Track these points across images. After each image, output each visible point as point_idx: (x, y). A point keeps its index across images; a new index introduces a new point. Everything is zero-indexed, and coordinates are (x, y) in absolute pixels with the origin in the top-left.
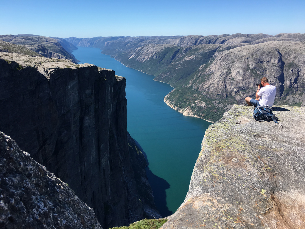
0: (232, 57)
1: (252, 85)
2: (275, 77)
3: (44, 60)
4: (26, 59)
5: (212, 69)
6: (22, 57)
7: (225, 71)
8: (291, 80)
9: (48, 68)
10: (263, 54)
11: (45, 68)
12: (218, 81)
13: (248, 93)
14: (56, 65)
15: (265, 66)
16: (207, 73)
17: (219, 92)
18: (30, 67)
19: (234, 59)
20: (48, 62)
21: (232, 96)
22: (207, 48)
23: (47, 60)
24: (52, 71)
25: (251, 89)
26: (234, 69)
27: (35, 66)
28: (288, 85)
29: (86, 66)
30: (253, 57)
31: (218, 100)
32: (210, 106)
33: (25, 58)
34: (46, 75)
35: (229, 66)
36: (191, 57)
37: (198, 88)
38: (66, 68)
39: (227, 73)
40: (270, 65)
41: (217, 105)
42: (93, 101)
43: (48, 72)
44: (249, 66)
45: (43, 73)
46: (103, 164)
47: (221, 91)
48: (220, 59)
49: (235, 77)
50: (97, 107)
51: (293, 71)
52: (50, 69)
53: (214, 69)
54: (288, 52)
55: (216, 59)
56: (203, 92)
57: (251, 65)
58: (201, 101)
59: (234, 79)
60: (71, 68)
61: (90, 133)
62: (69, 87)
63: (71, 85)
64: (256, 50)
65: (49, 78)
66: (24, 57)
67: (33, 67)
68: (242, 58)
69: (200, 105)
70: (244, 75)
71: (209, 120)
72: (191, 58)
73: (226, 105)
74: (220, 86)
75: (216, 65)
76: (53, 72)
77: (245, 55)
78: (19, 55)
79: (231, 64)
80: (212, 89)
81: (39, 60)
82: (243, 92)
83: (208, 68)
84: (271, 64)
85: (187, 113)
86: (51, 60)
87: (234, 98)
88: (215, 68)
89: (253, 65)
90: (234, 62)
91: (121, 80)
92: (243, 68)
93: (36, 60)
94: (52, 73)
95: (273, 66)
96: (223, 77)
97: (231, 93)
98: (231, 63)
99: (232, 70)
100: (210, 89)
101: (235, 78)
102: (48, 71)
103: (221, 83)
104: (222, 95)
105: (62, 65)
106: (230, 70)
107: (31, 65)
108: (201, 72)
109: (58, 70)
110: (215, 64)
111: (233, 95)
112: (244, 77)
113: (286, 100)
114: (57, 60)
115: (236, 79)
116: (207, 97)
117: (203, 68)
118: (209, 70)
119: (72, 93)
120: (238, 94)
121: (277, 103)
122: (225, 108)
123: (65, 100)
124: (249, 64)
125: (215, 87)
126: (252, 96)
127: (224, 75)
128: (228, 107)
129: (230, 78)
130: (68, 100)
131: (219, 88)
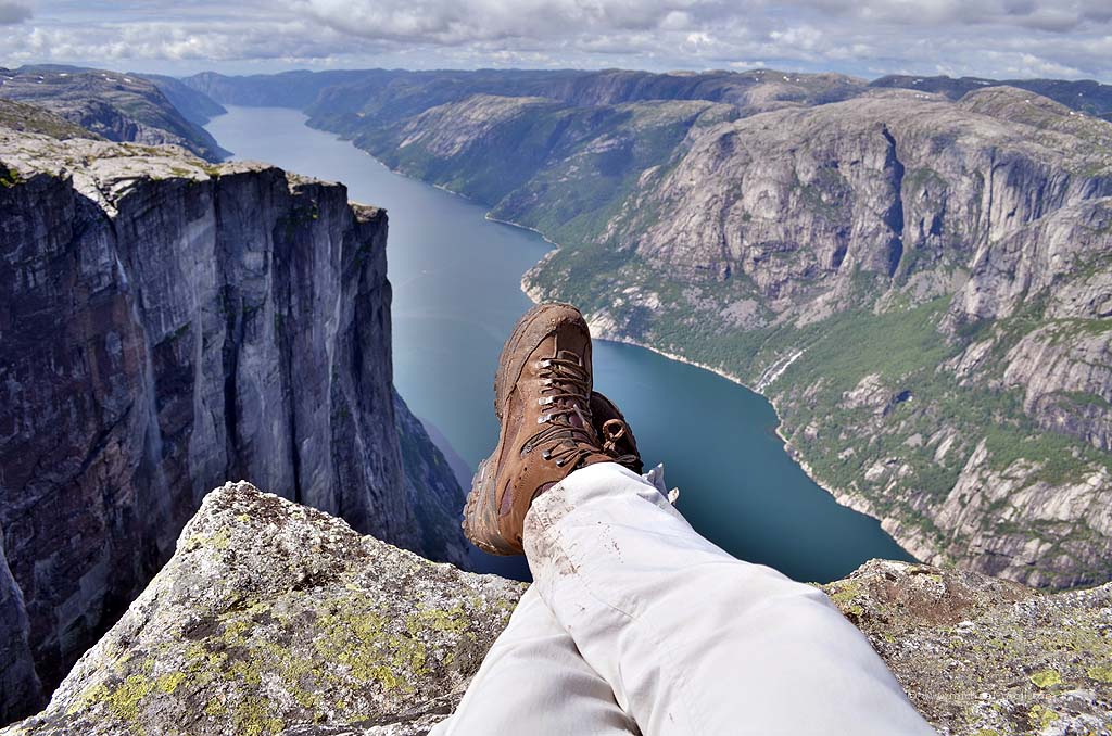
0: (745, 144)
1: (806, 238)
2: (875, 214)
3: (100, 152)
4: (36, 150)
5: (681, 182)
6: (23, 141)
7: (721, 190)
8: (922, 224)
9: (112, 177)
10: (840, 138)
11: (102, 179)
12: (701, 224)
13: (793, 263)
14: (137, 168)
15: (845, 177)
16: (666, 196)
17: (705, 259)
18: (46, 175)
19: (751, 152)
20: (114, 156)
21: (743, 271)
22: (665, 114)
23: (108, 149)
24: (125, 189)
25: (804, 249)
26: (750, 183)
27: (63, 171)
28: (914, 240)
29: (245, 170)
30: (808, 146)
31: (701, 285)
32: (674, 305)
33: (34, 143)
34: (102, 203)
35: (735, 174)
36: (611, 142)
37: (635, 245)
38: (172, 179)
39: (728, 197)
40: (861, 174)
41: (696, 302)
42: (270, 291)
43: (112, 194)
44: (797, 176)
45: (94, 197)
47: (712, 257)
48: (707, 150)
49: (753, 209)
50: (285, 312)
51: (930, 194)
52: (117, 180)
53: (688, 182)
54: (913, 134)
55: (692, 150)
56: (651, 260)
57: (803, 174)
58: (645, 288)
59: (750, 216)
60: (191, 176)
61: (263, 404)
62: (185, 242)
63: (193, 237)
64: (819, 123)
65: (112, 213)
66: (30, 142)
67: (57, 174)
68: (776, 149)
69: (640, 302)
70: (784, 203)
71: (670, 352)
72: (612, 145)
73: (726, 301)
74: (707, 239)
75: (694, 171)
76: (128, 191)
77: (784, 139)
78: (15, 135)
79: (741, 169)
80: (680, 251)
81: (84, 152)
82: (778, 261)
83: (669, 180)
84: (864, 172)
85: (600, 329)
86: (123, 150)
87: (751, 279)
88: (691, 180)
89: (808, 171)
90: (751, 160)
91: (370, 218)
92: (779, 183)
93: (70, 152)
94: (124, 194)
95: (870, 178)
96: (715, 210)
97: (741, 265)
98: (742, 164)
99: (743, 186)
100: (676, 248)
101: (753, 215)
102: (109, 189)
103: (710, 228)
104: (713, 269)
105: (161, 167)
106: (739, 187)
107: (51, 169)
108: (646, 192)
109: (145, 185)
110: (690, 166)
111: (748, 269)
112: (781, 211)
113: (908, 286)
114: (144, 149)
115: (757, 217)
116: (665, 275)
117: (652, 178)
118: (671, 184)
119: (196, 263)
120: (764, 266)
121: (880, 295)
122: (724, 313)
123: (172, 289)
124: (797, 168)
125: (689, 243)
126: (807, 272)
127: (719, 203)
128: (733, 307)
129: (738, 212)
130: (182, 288)
131: (702, 245)
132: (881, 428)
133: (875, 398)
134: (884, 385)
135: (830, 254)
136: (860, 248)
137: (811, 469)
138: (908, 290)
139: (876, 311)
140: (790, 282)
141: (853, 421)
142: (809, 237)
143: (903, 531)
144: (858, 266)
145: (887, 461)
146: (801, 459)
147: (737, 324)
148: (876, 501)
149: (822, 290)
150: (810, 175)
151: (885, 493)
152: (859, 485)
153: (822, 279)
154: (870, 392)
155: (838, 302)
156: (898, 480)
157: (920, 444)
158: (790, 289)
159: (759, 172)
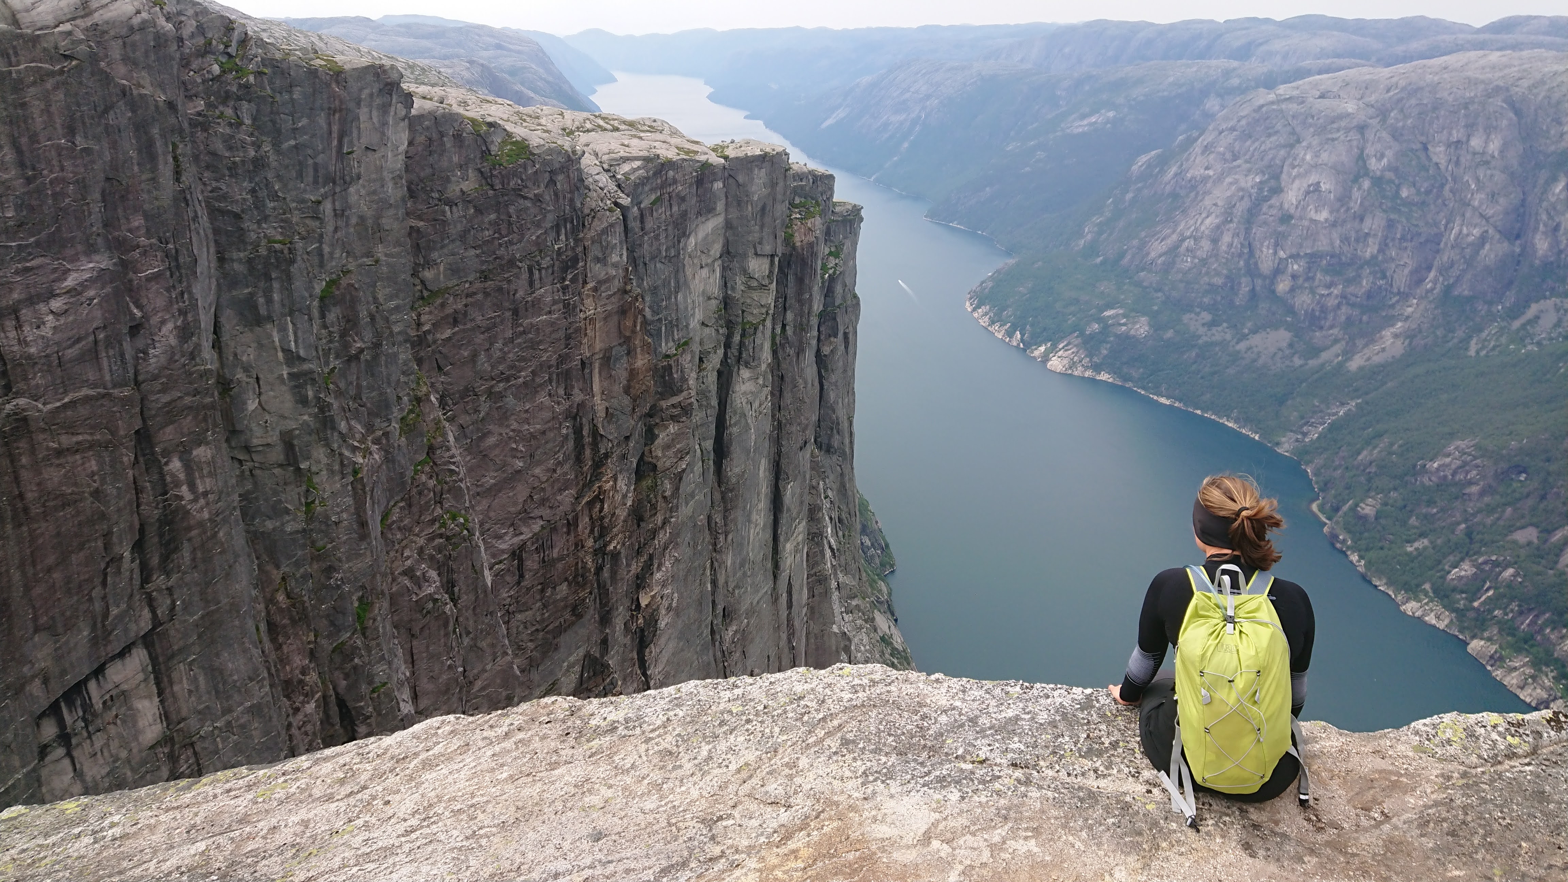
0: (1290, 119)
1: (1371, 249)
2: (1482, 216)
5: (1191, 171)
7: (1250, 182)
9: (615, 156)
10: (1435, 108)
11: (605, 158)
12: (1218, 227)
13: (1349, 282)
14: (637, 146)
15: (1437, 164)
16: (1168, 189)
17: (1218, 274)
18: (557, 150)
19: (1298, 129)
21: (1273, 292)
22: (1171, 79)
24: (633, 171)
25: (1368, 263)
26: (1295, 172)
27: (573, 146)
29: (758, 152)
30: (1384, 120)
31: (1210, 308)
32: (1169, 334)
34: (610, 189)
35: (1273, 159)
36: (1093, 119)
37: (1121, 255)
38: (681, 160)
39: (1261, 190)
40: (1463, 160)
41: (1202, 330)
42: (773, 304)
43: (619, 176)
44: (1365, 162)
45: (601, 179)
46: (788, 563)
47: (1229, 272)
48: (1233, 129)
49: (1297, 207)
53: (1202, 171)
55: (1211, 128)
56: (1142, 274)
57: (1374, 160)
58: (1132, 310)
59: (1291, 217)
60: (702, 158)
61: (753, 438)
63: (701, 234)
65: (623, 202)
68: (1335, 126)
69: (1124, 328)
70: (1342, 200)
71: (1161, 394)
72: (1095, 123)
73: (1246, 331)
74: (1224, 248)
75: (1212, 157)
76: (637, 174)
77: (1350, 110)
79: (1282, 152)
80: (1185, 262)
81: (557, 123)
82: (1328, 278)
83: (1174, 170)
84: (1469, 157)
85: (1066, 361)
86: (600, 122)
87: (1285, 302)
88: (1207, 168)
89: (1383, 155)
90: (1298, 141)
91: (848, 214)
92: (1339, 172)
93: (542, 119)
94: (633, 177)
95: (1478, 165)
96: (1241, 207)
97: (1272, 282)
98: (1285, 146)
99: (1284, 176)
100: (1179, 260)
101: (1297, 215)
102: (616, 171)
103: (1230, 234)
104: (1232, 283)
105: (662, 145)
106: (1277, 177)
107: (561, 143)
108: (1140, 185)
109: (656, 167)
110: (1207, 150)
111: (1282, 288)
112: (1338, 211)
113: (1524, 318)
114: (623, 123)
115: (1301, 218)
116: (1160, 294)
117: (1149, 165)
118: (1176, 175)
119: (702, 267)
120: (1306, 285)
121: (1481, 330)
122: (1242, 346)
123: (676, 298)
124: (1366, 152)
125: (1199, 253)
126: (1369, 295)
127: (1246, 199)
128: (1256, 340)
129: (1274, 212)
130: (685, 298)
131: (1216, 255)
132: (1474, 515)
133: (1467, 473)
134: (1482, 456)
135: (1406, 271)
136: (1452, 265)
137: (1363, 562)
138: (1523, 326)
139: (1472, 353)
140: (1344, 309)
141: (1431, 503)
142: (1376, 247)
143: (1501, 659)
144: (1448, 290)
145: (1480, 560)
146: (1348, 548)
147: (1261, 362)
148: (1460, 614)
149: (1390, 321)
150: (1385, 161)
151: (1476, 604)
152: (1435, 591)
153: (1392, 306)
154: (1458, 463)
155: (1415, 336)
156: (1496, 588)
157: (1536, 541)
158: (1343, 318)
159: (1308, 157)
